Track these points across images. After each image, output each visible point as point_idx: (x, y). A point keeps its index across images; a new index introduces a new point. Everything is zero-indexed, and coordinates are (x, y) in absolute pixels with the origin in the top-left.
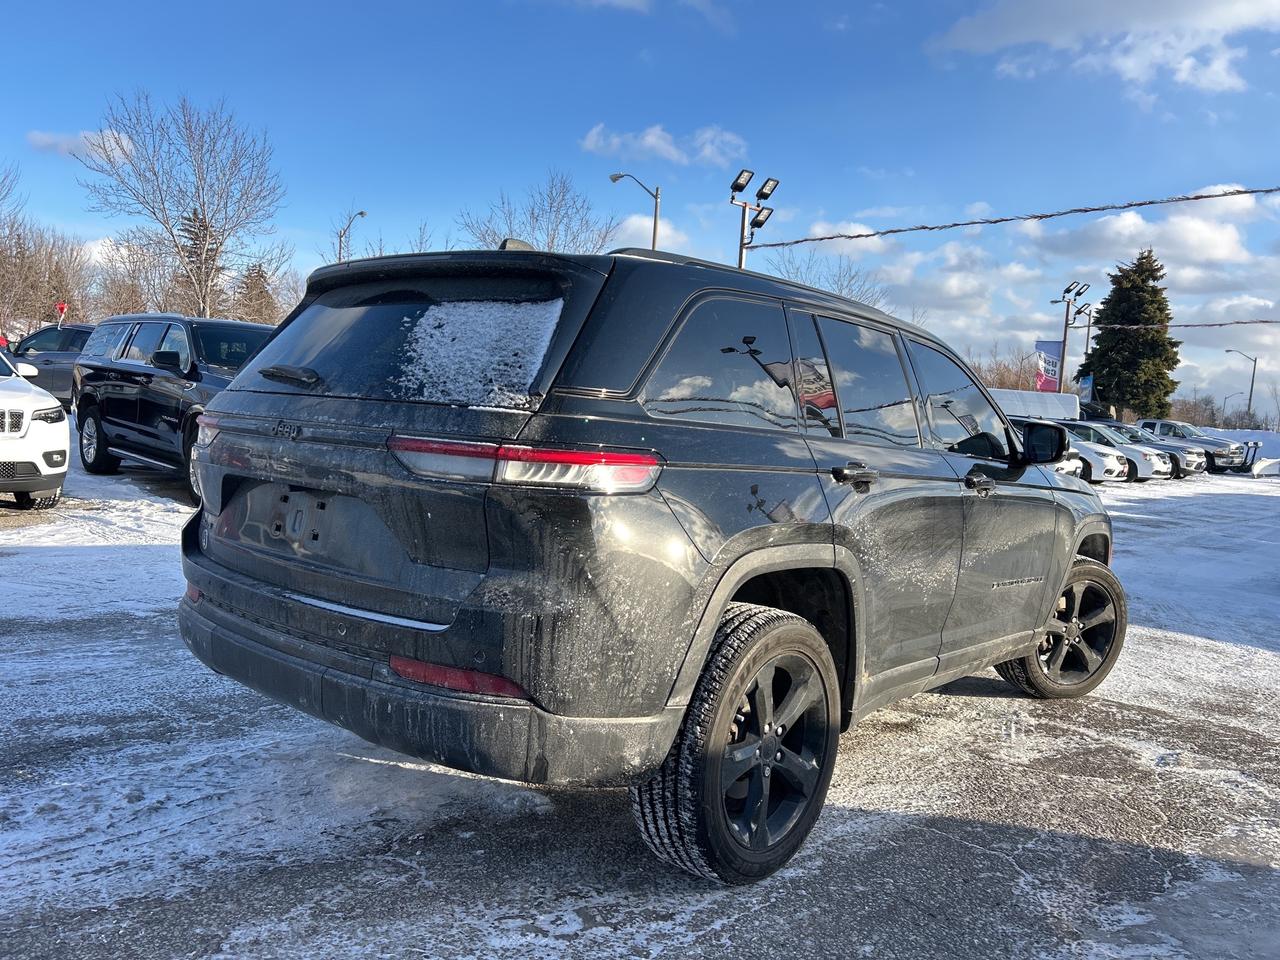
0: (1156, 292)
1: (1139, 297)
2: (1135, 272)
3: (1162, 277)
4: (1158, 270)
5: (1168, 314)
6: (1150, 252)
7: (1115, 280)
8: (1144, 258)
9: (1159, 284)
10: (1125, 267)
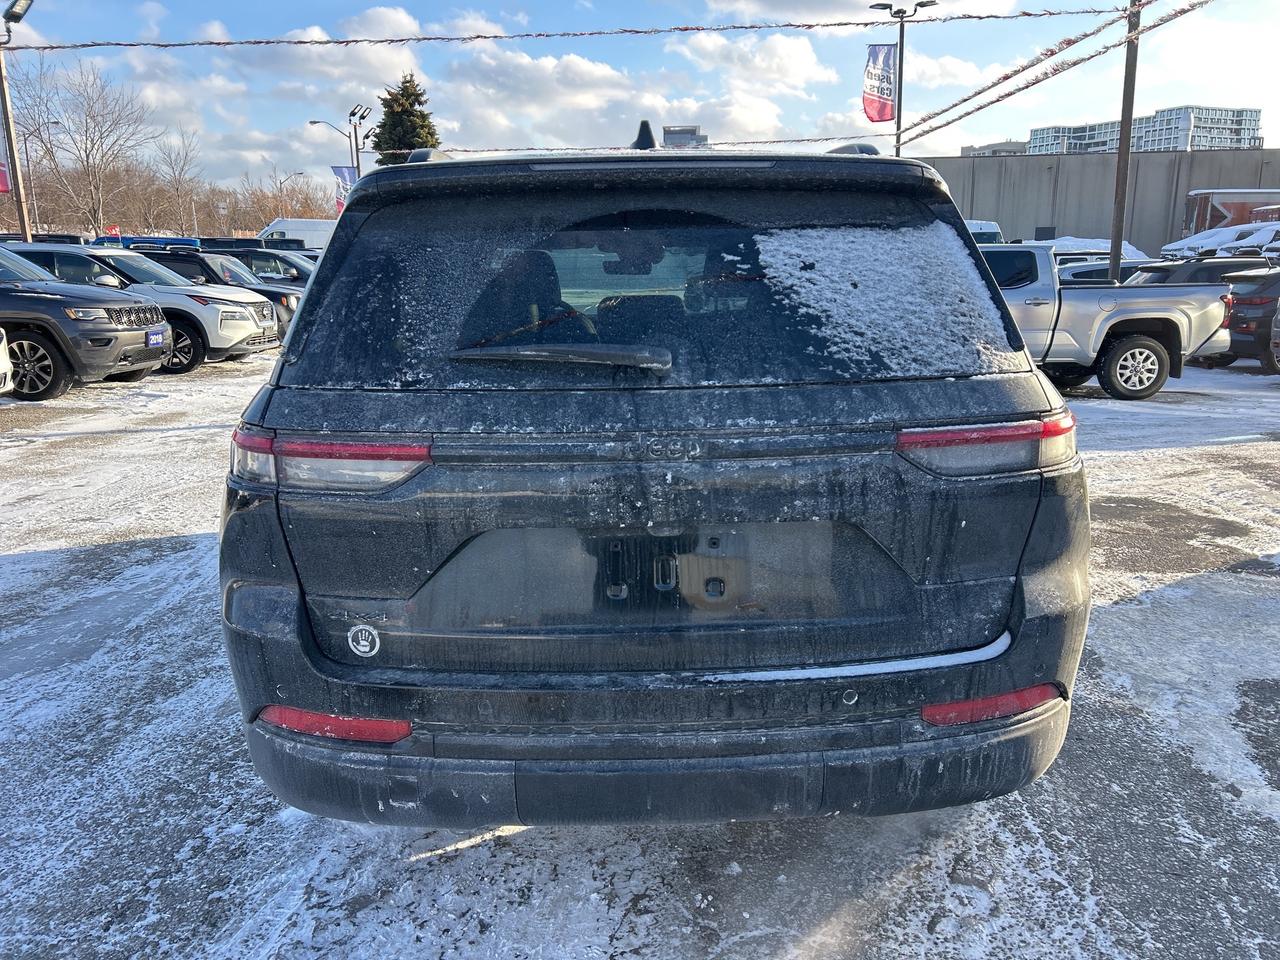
0: (424, 117)
1: (410, 121)
2: (402, 95)
3: (426, 102)
4: (421, 94)
5: (437, 140)
6: (412, 76)
7: (386, 103)
8: (408, 82)
9: (425, 109)
10: (393, 91)
